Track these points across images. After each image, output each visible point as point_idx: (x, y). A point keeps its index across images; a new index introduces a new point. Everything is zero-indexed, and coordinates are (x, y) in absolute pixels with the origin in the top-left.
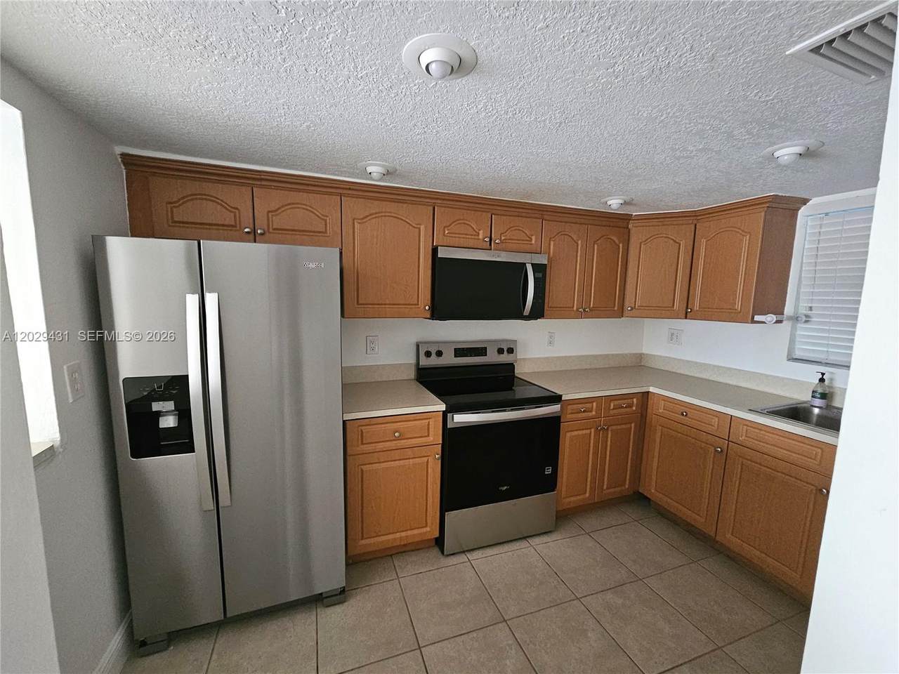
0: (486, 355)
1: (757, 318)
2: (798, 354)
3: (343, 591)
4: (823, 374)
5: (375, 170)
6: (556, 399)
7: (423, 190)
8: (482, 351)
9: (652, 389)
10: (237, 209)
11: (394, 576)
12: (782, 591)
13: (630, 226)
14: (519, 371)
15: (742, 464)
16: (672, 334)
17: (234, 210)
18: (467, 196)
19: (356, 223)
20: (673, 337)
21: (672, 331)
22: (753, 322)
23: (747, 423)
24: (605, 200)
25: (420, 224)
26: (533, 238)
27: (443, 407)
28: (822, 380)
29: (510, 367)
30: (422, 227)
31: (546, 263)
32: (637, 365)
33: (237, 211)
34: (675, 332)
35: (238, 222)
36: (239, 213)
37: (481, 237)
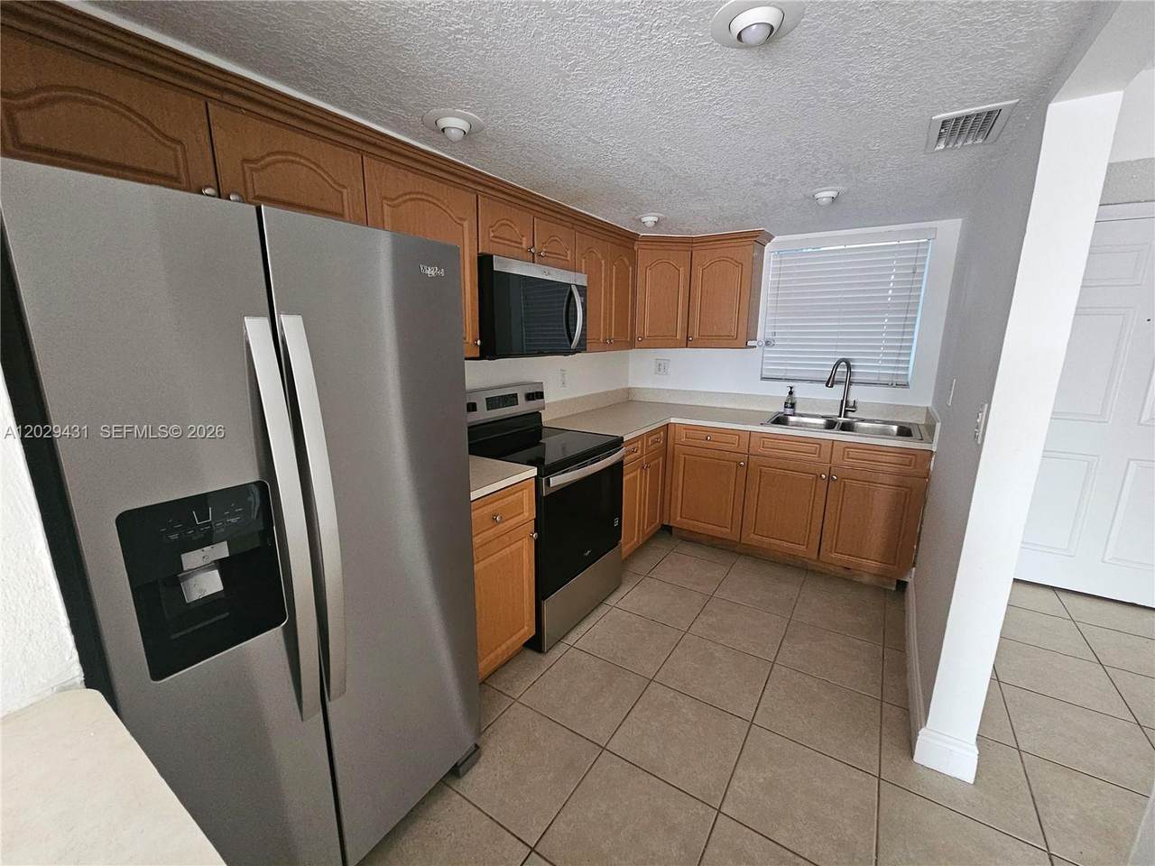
0: (517, 404)
1: (750, 343)
2: (766, 374)
3: (477, 747)
4: (791, 388)
5: (455, 124)
6: (617, 443)
7: (468, 168)
8: (511, 400)
9: (673, 420)
10: (180, 142)
11: (510, 701)
12: (789, 565)
13: (636, 248)
14: (546, 419)
15: (761, 472)
16: (660, 365)
17: (173, 145)
18: (514, 187)
19: (385, 206)
20: (661, 367)
21: (659, 361)
22: (747, 347)
23: (764, 435)
24: (640, 216)
25: (464, 220)
26: (569, 252)
27: (533, 472)
28: (791, 393)
29: (536, 416)
30: (466, 224)
31: (585, 284)
32: (626, 401)
33: (179, 148)
34: (662, 362)
35: (182, 171)
36: (184, 152)
37: (524, 246)
